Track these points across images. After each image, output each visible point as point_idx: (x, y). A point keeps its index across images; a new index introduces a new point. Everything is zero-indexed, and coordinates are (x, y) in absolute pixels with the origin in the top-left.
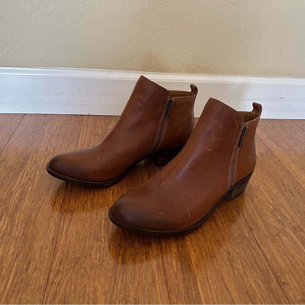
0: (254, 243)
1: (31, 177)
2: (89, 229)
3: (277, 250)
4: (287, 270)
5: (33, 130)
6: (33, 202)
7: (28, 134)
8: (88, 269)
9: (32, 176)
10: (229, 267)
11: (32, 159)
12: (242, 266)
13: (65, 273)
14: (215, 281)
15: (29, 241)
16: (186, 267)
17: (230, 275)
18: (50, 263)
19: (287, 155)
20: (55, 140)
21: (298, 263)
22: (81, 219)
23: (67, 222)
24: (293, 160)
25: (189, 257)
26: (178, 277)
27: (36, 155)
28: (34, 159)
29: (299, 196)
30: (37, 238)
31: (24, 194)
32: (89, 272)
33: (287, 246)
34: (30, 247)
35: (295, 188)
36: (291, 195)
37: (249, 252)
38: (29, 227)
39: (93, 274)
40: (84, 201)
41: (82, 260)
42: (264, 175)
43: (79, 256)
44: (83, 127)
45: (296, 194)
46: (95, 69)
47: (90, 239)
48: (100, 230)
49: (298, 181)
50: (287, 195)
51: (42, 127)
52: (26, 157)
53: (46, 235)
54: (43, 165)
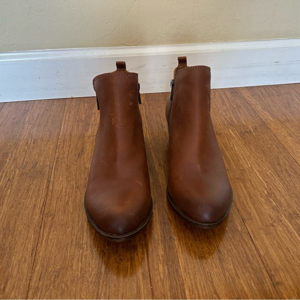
0: (247, 236)
1: (10, 178)
2: (71, 234)
3: (272, 243)
4: (282, 267)
5: (13, 121)
6: (12, 206)
7: (8, 127)
8: (69, 283)
9: (11, 176)
10: (219, 268)
11: (12, 156)
12: (234, 266)
13: (44, 290)
14: (204, 287)
15: (7, 255)
16: (173, 272)
17: (220, 278)
18: (29, 279)
19: (283, 127)
20: (36, 131)
21: (294, 257)
22: (62, 223)
23: (47, 229)
24: (290, 132)
25: (177, 259)
26: (165, 285)
27: (15, 150)
28: (14, 155)
29: (295, 176)
30: (16, 250)
31: (2, 199)
32: (70, 286)
33: (282, 237)
34: (8, 262)
35: (292, 168)
36: (287, 175)
37: (242, 248)
38: (7, 238)
39: (74, 289)
40: (66, 201)
41: (63, 273)
42: (258, 155)
43: (60, 269)
44: (65, 112)
45: (292, 174)
46: (73, 49)
47: (71, 247)
48: (82, 236)
49: (295, 158)
50: (282, 176)
51: (23, 117)
52: (5, 155)
53: (25, 246)
54: (23, 162)
